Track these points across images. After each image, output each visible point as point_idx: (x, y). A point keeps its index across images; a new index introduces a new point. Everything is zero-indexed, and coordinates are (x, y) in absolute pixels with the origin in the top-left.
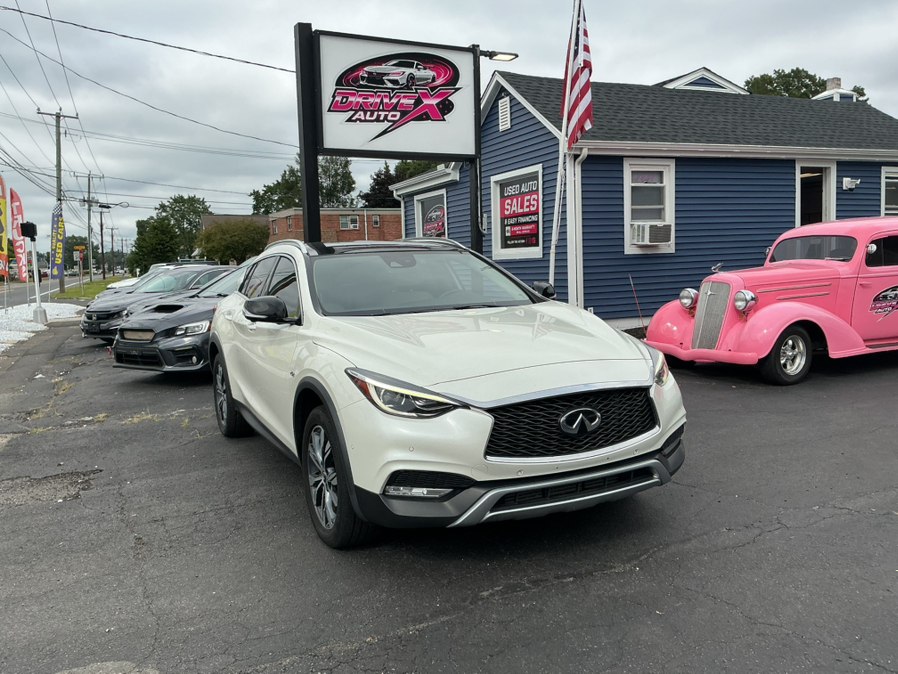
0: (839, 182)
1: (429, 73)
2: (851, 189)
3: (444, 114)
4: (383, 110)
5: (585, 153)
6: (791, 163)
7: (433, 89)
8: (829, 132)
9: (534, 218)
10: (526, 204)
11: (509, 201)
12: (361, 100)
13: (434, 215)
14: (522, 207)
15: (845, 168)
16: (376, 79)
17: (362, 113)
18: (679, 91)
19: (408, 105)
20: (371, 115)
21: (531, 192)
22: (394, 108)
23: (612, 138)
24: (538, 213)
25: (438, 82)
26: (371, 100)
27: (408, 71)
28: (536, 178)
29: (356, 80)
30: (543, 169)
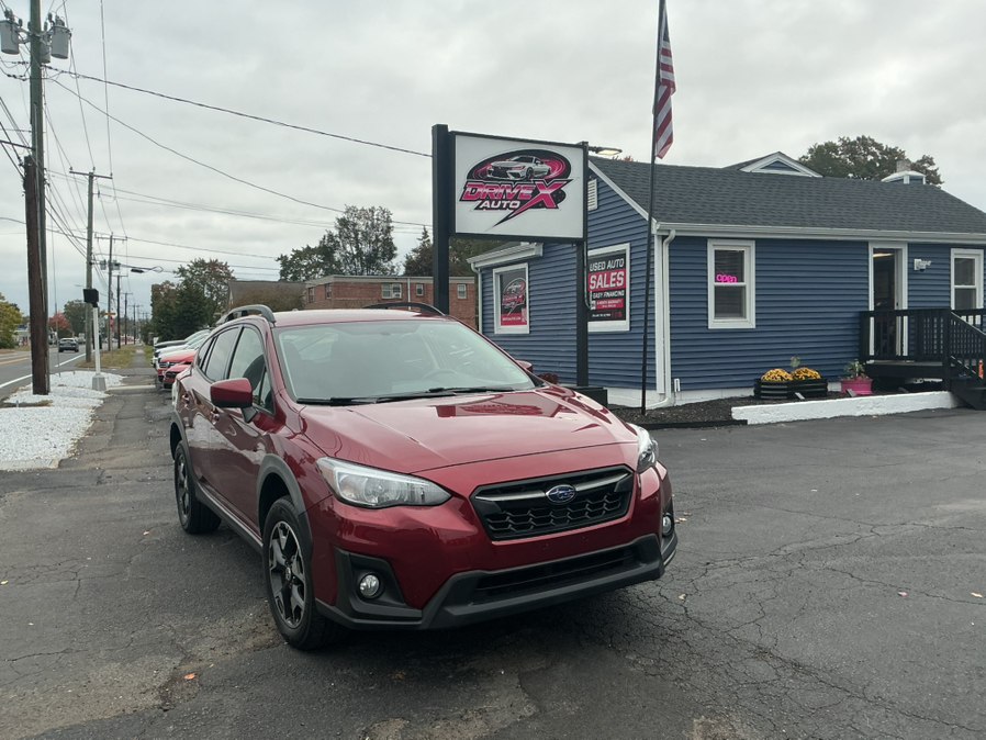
0: (911, 263)
1: (546, 167)
2: (922, 270)
3: (557, 203)
4: (506, 200)
5: (673, 234)
6: (866, 244)
7: (548, 181)
8: (900, 215)
9: (621, 293)
10: (612, 280)
11: (595, 277)
12: (487, 191)
13: (514, 287)
14: (608, 283)
15: (916, 249)
16: (501, 173)
17: (487, 202)
18: (755, 174)
19: (527, 195)
20: (496, 204)
21: (617, 269)
22: (515, 199)
23: (698, 221)
24: (625, 289)
25: (553, 175)
26: (496, 191)
27: (528, 165)
28: (624, 256)
29: (484, 173)
30: (631, 248)
